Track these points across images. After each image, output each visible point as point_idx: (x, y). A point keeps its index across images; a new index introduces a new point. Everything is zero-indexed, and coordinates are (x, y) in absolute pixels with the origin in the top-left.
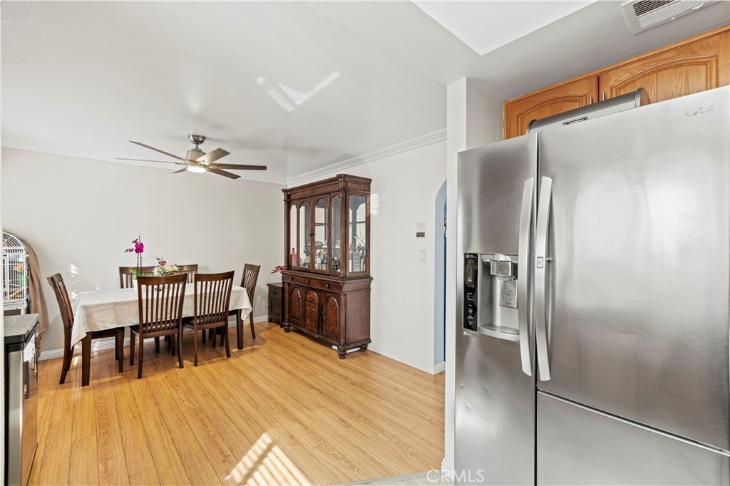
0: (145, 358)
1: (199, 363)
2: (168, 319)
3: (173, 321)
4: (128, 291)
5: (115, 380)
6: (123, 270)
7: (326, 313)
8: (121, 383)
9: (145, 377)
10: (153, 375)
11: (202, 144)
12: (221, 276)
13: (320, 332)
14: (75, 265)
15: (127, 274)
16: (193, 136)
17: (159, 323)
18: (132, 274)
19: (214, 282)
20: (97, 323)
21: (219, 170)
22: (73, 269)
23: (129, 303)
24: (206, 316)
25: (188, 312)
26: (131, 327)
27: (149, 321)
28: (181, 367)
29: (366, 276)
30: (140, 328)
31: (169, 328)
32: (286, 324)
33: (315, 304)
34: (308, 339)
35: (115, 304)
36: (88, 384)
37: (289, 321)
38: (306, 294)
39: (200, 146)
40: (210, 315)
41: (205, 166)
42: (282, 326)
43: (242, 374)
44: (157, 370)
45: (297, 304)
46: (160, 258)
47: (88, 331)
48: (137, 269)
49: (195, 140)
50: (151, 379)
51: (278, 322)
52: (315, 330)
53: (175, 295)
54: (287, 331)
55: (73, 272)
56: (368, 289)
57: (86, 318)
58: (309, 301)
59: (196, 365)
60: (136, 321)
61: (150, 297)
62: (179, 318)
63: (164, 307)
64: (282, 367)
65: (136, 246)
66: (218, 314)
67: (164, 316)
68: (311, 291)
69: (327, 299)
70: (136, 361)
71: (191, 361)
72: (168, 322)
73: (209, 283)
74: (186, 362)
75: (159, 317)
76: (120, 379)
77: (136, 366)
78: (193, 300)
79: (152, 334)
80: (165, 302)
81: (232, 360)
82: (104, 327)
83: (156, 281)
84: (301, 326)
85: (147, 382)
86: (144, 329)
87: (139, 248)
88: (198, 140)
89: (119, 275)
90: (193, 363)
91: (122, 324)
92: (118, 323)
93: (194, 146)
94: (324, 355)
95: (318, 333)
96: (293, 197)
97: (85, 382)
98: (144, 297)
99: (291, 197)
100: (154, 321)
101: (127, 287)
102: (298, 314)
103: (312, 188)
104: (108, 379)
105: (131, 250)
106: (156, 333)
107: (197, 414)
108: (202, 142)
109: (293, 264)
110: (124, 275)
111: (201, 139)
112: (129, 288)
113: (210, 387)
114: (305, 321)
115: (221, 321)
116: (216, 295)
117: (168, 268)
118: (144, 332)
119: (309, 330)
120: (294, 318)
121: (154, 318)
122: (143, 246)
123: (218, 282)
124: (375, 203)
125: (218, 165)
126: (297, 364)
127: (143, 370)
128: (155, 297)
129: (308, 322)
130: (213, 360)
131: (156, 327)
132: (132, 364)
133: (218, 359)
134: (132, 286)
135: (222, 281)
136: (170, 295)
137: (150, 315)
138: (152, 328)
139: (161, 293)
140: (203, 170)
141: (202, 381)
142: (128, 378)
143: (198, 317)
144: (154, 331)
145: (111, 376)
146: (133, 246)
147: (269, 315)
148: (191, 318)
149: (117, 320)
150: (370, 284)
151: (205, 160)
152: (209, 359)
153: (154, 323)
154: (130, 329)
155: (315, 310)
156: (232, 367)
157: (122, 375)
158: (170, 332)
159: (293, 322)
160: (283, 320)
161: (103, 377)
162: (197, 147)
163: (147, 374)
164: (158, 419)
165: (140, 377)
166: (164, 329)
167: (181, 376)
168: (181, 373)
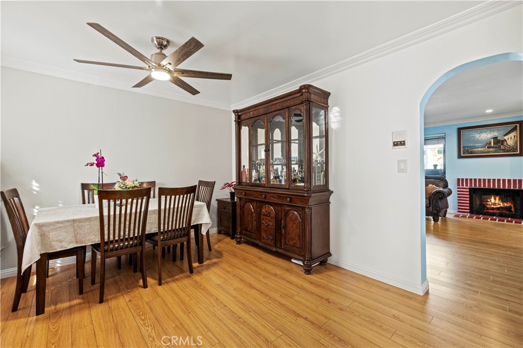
0: (107, 275)
1: (163, 282)
2: (131, 236)
3: (136, 238)
4: (89, 207)
5: (75, 305)
6: (84, 186)
7: (285, 227)
8: (80, 309)
9: (107, 300)
10: (115, 298)
12: (185, 190)
13: (278, 245)
14: (37, 182)
15: (89, 190)
16: (157, 38)
17: (122, 240)
18: (93, 190)
19: (177, 197)
20: (54, 243)
22: (35, 186)
23: (89, 219)
24: (170, 231)
25: (151, 228)
26: (92, 245)
27: (111, 238)
28: (145, 286)
29: (325, 190)
30: (101, 247)
31: (132, 246)
32: (238, 236)
33: (272, 217)
34: (262, 252)
35: (74, 221)
36: (43, 312)
37: (241, 233)
38: (261, 208)
39: (164, 52)
40: (174, 230)
42: (233, 238)
43: (212, 295)
44: (119, 291)
45: (249, 218)
46: (122, 174)
47: (42, 252)
48: (99, 185)
49: (159, 44)
50: (113, 303)
51: (227, 234)
52: (272, 243)
53: (138, 210)
54: (239, 243)
55: (35, 188)
56: (327, 203)
57: (40, 238)
58: (264, 215)
59: (160, 284)
60: (97, 240)
61: (112, 213)
62: (142, 234)
63: (127, 223)
64: (252, 287)
65: (97, 160)
66: (181, 229)
67: (127, 233)
68: (267, 206)
69: (287, 213)
70: (98, 280)
71: (154, 279)
72: (132, 239)
73: (173, 197)
74: (150, 280)
75: (122, 234)
76: (79, 304)
77: (97, 286)
78: (157, 216)
79: (114, 253)
80: (128, 218)
81: (196, 278)
82: (62, 247)
83: (118, 196)
84: (255, 239)
85: (110, 308)
86: (106, 247)
87: (100, 163)
88: (162, 46)
89: (81, 191)
90: (156, 282)
91: (82, 243)
92: (77, 242)
93: (158, 51)
94: (287, 270)
95: (276, 246)
96: (243, 117)
97: (40, 310)
98: (105, 213)
99: (241, 118)
100: (117, 238)
101: (89, 203)
102: (250, 227)
103: (267, 105)
104: (66, 304)
105: (92, 165)
106: (119, 252)
108: (166, 46)
109: (244, 180)
110: (86, 192)
111: (165, 43)
112: (91, 204)
113: (180, 314)
114: (260, 234)
115: (184, 236)
116: (179, 209)
117: (129, 183)
118: (106, 251)
119: (265, 243)
120: (247, 231)
121: (117, 235)
122: (104, 161)
123: (182, 196)
124: (336, 116)
126: (265, 281)
127: (106, 291)
128: (118, 212)
129: (264, 235)
130: (177, 277)
131: (119, 245)
132: (93, 283)
133: (182, 275)
134: (93, 202)
135: (185, 195)
136: (134, 211)
137: (112, 232)
138: (114, 246)
139: (123, 208)
140: (167, 78)
141: (169, 305)
142: (89, 303)
143: (162, 233)
144: (117, 249)
145: (70, 300)
146: (94, 160)
147: (218, 227)
148: (155, 234)
149: (76, 239)
150: (329, 198)
151: (170, 62)
152: (171, 275)
153: (117, 241)
154: (91, 247)
155: (272, 223)
156: (198, 286)
157: (83, 298)
158: (133, 250)
159: (245, 235)
160: (234, 232)
161: (62, 301)
162: (161, 51)
163: (109, 297)
165: (101, 301)
166: (127, 247)
167: (146, 299)
168: (145, 294)
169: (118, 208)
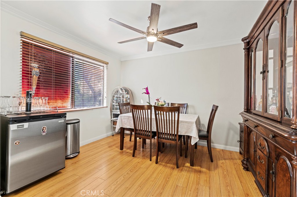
1: (160, 163)
7: (275, 174)
27: (138, 128)
32: (245, 162)
33: (264, 155)
37: (247, 160)
38: (259, 140)
45: (252, 147)
52: (264, 187)
54: (245, 169)
57: (121, 121)
58: (260, 149)
59: (156, 163)
62: (151, 131)
66: (171, 135)
68: (262, 139)
86: (137, 132)
87: (148, 92)
99: (250, 43)
102: (253, 157)
105: (145, 93)
119: (259, 182)
120: (251, 160)
130: (168, 165)
133: (172, 165)
155: (264, 162)
159: (250, 164)
163: (138, 156)
165: (133, 156)
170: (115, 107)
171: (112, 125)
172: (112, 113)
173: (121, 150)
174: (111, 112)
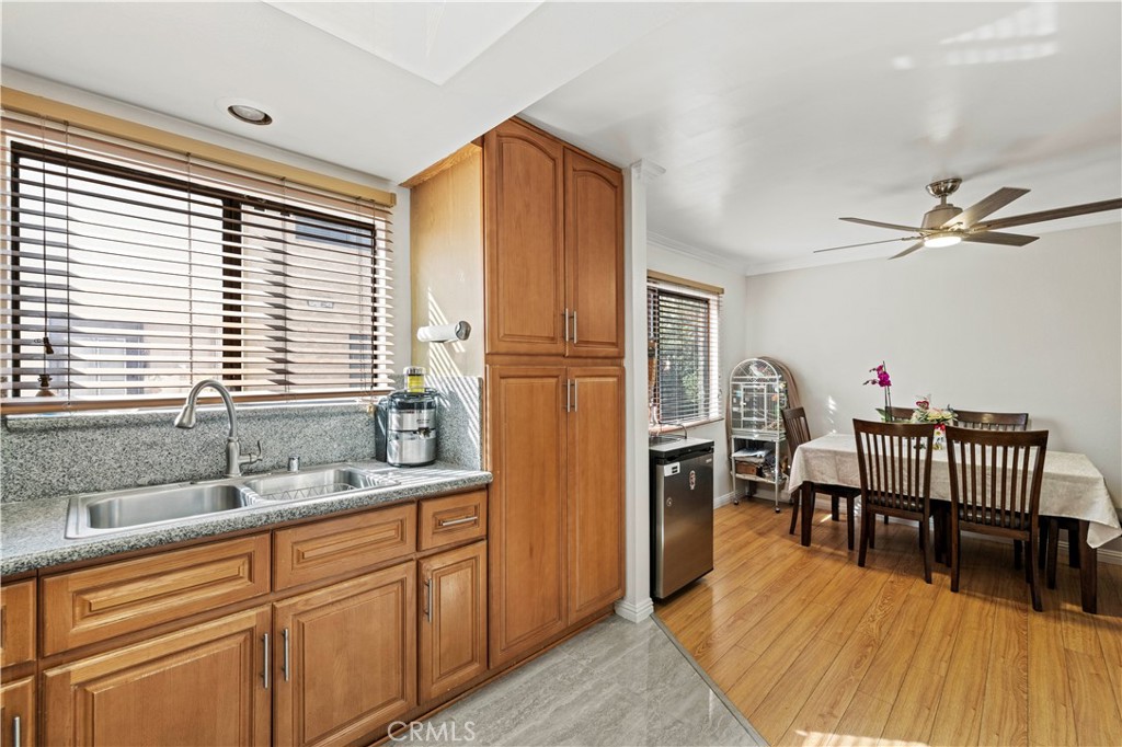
5: (836, 555)
9: (869, 568)
10: (880, 571)
11: (954, 194)
14: (834, 398)
16: (931, 185)
21: (987, 234)
22: (832, 404)
27: (876, 488)
28: (928, 580)
31: (906, 509)
35: (836, 452)
39: (950, 199)
41: (959, 232)
47: (805, 480)
48: (885, 411)
49: (937, 192)
55: (832, 407)
59: (953, 590)
62: (925, 497)
65: (879, 376)
85: (864, 575)
87: (884, 380)
88: (944, 188)
91: (844, 483)
92: (839, 480)
93: (938, 201)
105: (874, 382)
107: (868, 646)
108: (953, 189)
111: (950, 185)
113: (935, 629)
115: (1018, 529)
117: (933, 414)
122: (889, 377)
125: (990, 224)
131: (886, 500)
137: (876, 478)
140: (956, 240)
145: (837, 549)
146: (874, 375)
149: (839, 475)
151: (960, 221)
162: (944, 201)
163: (873, 566)
164: (821, 618)
168: (919, 587)
169: (914, 451)
170: (743, 419)
171: (733, 472)
172: (733, 436)
173: (803, 544)
174: (729, 433)
